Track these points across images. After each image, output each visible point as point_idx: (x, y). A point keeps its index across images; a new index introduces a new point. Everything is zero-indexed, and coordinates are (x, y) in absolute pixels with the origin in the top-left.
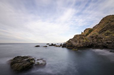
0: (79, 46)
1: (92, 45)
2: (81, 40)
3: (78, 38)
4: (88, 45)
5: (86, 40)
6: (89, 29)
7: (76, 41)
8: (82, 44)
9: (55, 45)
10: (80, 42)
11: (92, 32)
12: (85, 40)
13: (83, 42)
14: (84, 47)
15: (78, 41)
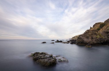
0: (91, 43)
1: (107, 41)
2: (94, 36)
3: (90, 34)
4: (102, 42)
5: (100, 36)
6: (100, 23)
7: (87, 38)
8: (96, 40)
9: (61, 42)
10: (92, 38)
11: (104, 27)
12: (98, 36)
13: (97, 38)
14: (98, 44)
15: (90, 38)
